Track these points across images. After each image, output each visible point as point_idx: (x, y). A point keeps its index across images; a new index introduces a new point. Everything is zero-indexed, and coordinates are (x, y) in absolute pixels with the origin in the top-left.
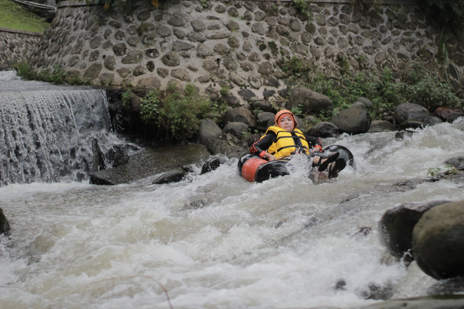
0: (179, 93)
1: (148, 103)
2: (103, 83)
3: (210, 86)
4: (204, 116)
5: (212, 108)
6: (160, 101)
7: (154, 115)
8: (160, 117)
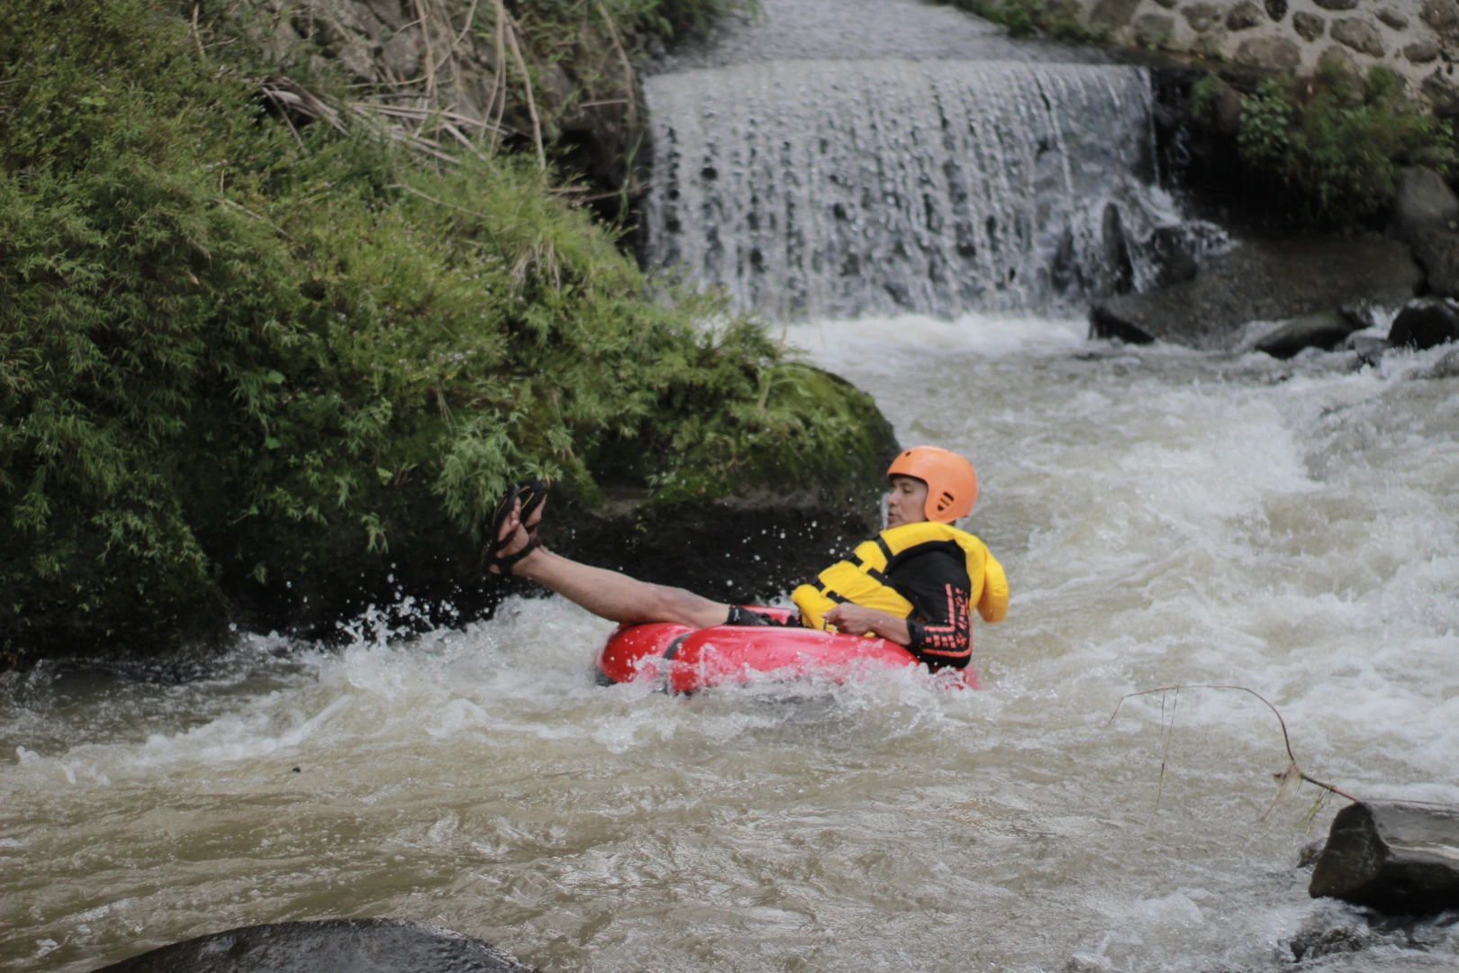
0: (1348, 87)
1: (1262, 112)
2: (1141, 42)
3: (1438, 72)
4: (1412, 158)
5: (1437, 138)
6: (1295, 106)
7: (1276, 149)
8: (1291, 156)
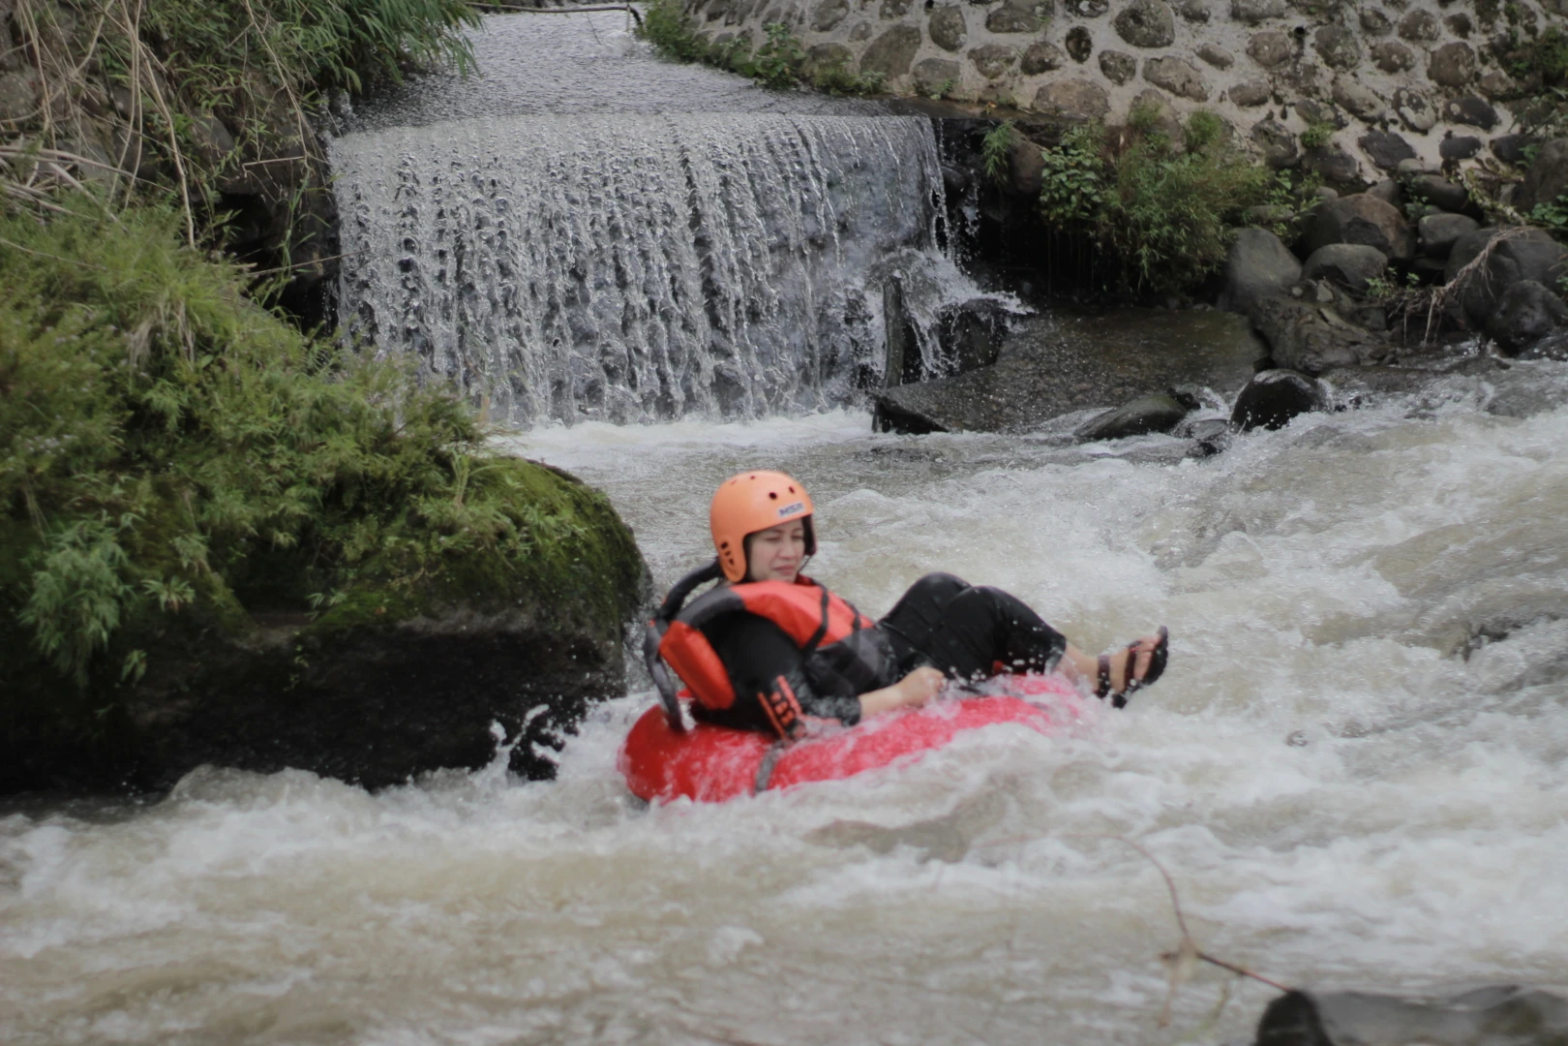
0: (1167, 137)
1: (1067, 167)
2: (921, 91)
3: (1270, 116)
4: (1244, 217)
5: (1273, 193)
6: (1106, 160)
7: (1084, 209)
8: (1103, 217)
